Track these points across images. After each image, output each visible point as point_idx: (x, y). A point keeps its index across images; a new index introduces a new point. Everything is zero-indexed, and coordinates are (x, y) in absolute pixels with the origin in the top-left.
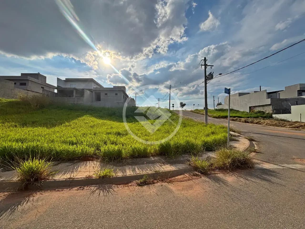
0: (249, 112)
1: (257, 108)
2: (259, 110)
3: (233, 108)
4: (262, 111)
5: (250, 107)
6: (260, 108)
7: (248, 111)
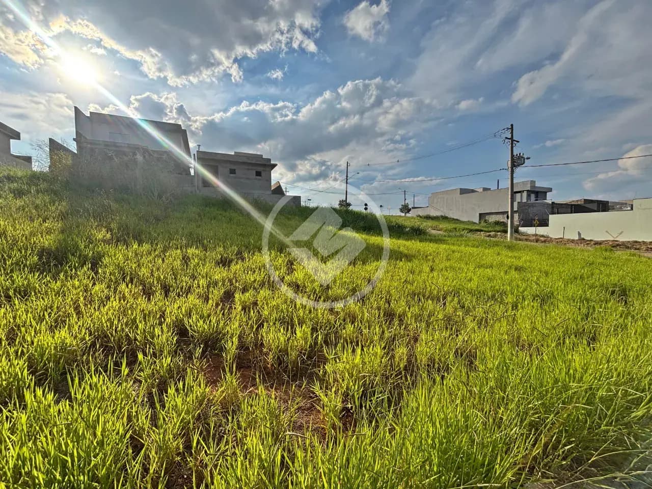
0: (478, 222)
1: (493, 216)
2: (497, 220)
3: (447, 215)
4: (502, 221)
5: (481, 215)
6: (498, 216)
7: (477, 220)
